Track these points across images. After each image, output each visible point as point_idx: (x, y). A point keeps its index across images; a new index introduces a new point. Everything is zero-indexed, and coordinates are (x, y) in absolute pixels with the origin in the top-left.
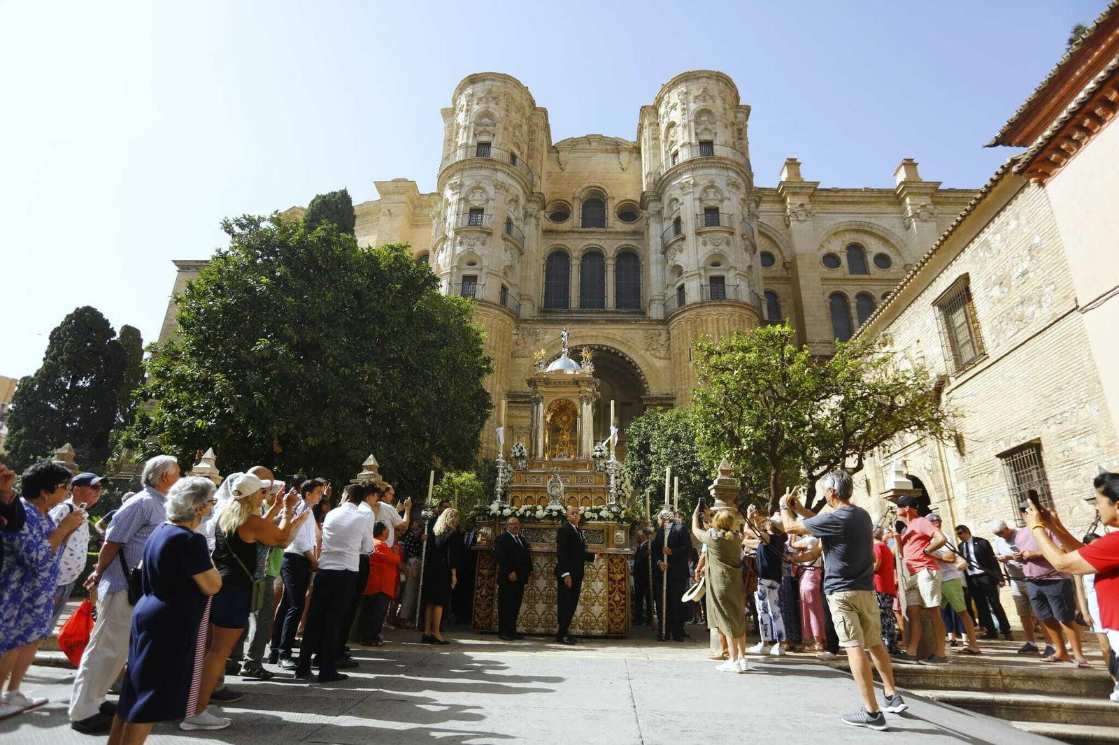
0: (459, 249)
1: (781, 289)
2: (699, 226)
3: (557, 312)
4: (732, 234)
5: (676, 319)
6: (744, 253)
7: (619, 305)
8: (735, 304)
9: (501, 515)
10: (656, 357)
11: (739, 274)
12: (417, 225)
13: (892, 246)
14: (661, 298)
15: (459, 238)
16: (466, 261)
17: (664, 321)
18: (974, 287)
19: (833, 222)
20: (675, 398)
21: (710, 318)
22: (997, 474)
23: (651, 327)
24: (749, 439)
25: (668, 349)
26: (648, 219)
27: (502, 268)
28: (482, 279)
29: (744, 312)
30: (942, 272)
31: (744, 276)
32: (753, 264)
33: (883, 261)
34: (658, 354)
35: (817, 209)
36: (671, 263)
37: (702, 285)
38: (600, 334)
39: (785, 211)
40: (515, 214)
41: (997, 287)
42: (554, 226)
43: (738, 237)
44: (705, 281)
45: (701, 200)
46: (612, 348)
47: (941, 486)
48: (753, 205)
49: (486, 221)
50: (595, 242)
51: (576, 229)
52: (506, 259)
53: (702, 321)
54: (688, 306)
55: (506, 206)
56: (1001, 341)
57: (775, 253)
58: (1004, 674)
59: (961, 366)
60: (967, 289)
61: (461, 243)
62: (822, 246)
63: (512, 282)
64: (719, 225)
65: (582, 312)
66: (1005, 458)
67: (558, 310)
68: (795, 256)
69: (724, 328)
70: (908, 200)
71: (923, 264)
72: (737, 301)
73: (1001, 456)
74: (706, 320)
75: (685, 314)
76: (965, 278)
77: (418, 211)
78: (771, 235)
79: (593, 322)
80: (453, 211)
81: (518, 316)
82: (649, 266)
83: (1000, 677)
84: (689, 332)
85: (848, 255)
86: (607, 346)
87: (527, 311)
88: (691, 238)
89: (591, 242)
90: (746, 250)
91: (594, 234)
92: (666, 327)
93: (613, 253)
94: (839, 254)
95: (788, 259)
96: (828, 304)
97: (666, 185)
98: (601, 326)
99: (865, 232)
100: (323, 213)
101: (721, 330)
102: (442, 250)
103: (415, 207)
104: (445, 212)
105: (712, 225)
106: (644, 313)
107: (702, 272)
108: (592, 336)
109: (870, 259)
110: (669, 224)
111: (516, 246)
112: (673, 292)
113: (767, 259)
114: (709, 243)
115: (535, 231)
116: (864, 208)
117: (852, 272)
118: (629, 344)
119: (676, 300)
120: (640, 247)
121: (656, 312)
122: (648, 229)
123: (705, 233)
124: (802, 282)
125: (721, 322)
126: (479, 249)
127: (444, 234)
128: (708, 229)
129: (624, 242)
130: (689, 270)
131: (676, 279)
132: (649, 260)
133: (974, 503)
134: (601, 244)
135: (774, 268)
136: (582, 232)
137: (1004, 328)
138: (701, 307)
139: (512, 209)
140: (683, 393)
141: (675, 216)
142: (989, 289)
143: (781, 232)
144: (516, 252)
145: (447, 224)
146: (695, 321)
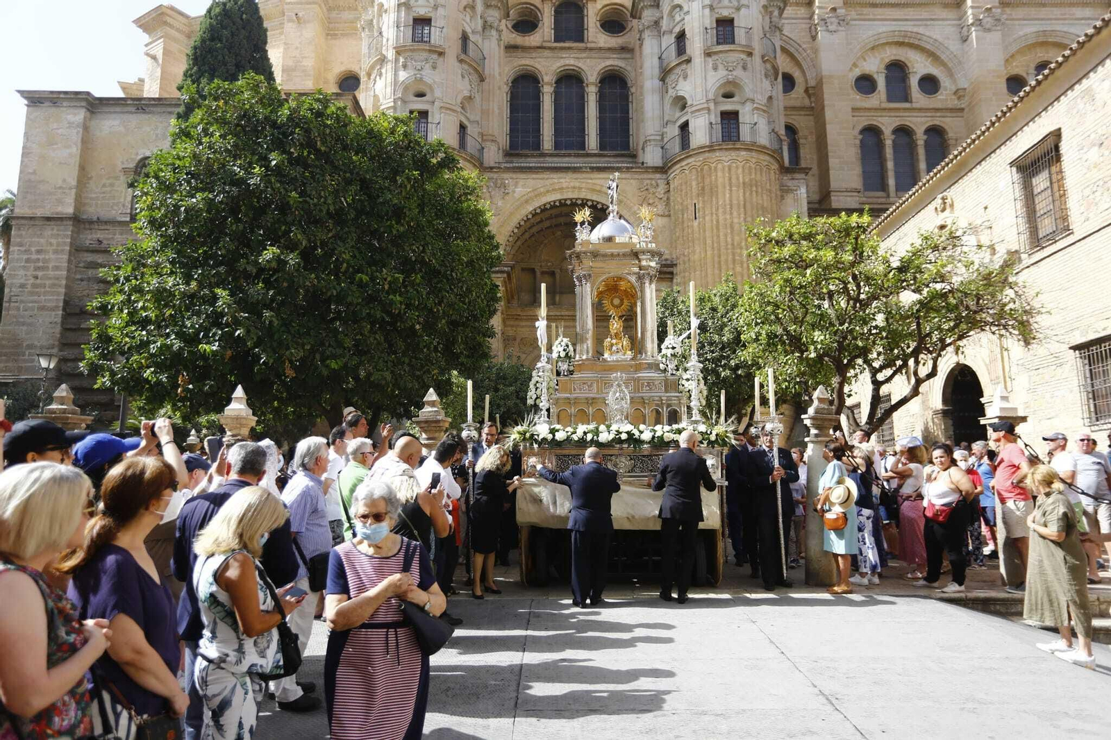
0: (403, 75)
1: (803, 123)
2: (709, 44)
3: (526, 156)
4: (750, 54)
5: (678, 166)
6: (764, 80)
7: (602, 146)
8: (752, 147)
9: (553, 439)
11: (757, 109)
12: (336, 35)
13: (943, 64)
14: (659, 138)
15: (402, 60)
16: (412, 91)
17: (663, 168)
18: (1064, 147)
19: (871, 33)
20: (676, 265)
21: (720, 166)
22: (1067, 367)
23: (645, 176)
24: (819, 346)
25: (668, 205)
26: (641, 32)
27: (459, 101)
28: (435, 116)
29: (762, 157)
30: (1027, 124)
31: (764, 111)
32: (774, 94)
33: (930, 84)
34: (655, 210)
35: (853, 14)
36: (671, 93)
37: (711, 123)
38: (584, 185)
39: (811, 17)
40: (472, 25)
41: (1096, 148)
42: (518, 39)
43: (757, 59)
44: (715, 118)
45: (712, 8)
46: (598, 203)
47: (998, 378)
48: (776, 13)
49: (436, 36)
50: (572, 62)
51: (546, 44)
52: (463, 87)
53: (710, 168)
54: (693, 150)
55: (461, 16)
56: (1091, 215)
57: (797, 74)
58: (1102, 599)
59: (1037, 241)
60: (1057, 148)
61: (405, 67)
62: (855, 65)
63: (472, 118)
64: (733, 42)
65: (557, 155)
66: (1080, 350)
67: (527, 152)
68: (821, 79)
69: (738, 179)
70: (969, 2)
71: (1004, 114)
72: (754, 144)
73: (1075, 348)
74: (716, 168)
75: (690, 160)
76: (1057, 134)
77: (334, 14)
78: (792, 50)
79: (575, 170)
80: (391, 23)
81: (481, 164)
82: (642, 94)
83: (1097, 603)
84: (694, 183)
85: (887, 77)
86: (593, 201)
87: (492, 155)
88: (698, 59)
89: (567, 62)
90: (766, 76)
91: (571, 51)
92: (664, 176)
93: (595, 74)
94: (875, 76)
95: (812, 83)
96: (858, 142)
98: (584, 175)
99: (911, 46)
100: (226, 28)
101: (734, 181)
102: (381, 75)
103: (330, 9)
104: (378, 22)
105: (725, 43)
106: (634, 156)
107: (712, 106)
108: (574, 188)
109: (914, 82)
110: (669, 41)
111: (476, 70)
112: (674, 131)
113: (789, 82)
114: (720, 67)
115: (497, 48)
116: (910, 13)
117: (890, 99)
119: (678, 141)
120: (629, 68)
121: (652, 156)
122: (641, 45)
123: (716, 53)
124: (828, 114)
125: (733, 170)
126: (429, 76)
127: (382, 54)
128: (720, 48)
129: (609, 62)
130: (695, 103)
131: (678, 114)
132: (642, 87)
133: (1036, 398)
134: (580, 65)
135: (793, 94)
136: (555, 48)
137: (1097, 199)
138: (709, 151)
139: (468, 19)
140: (686, 259)
141: (677, 30)
142: (1085, 149)
143: (804, 46)
144: (475, 77)
145: (385, 40)
146: (702, 170)
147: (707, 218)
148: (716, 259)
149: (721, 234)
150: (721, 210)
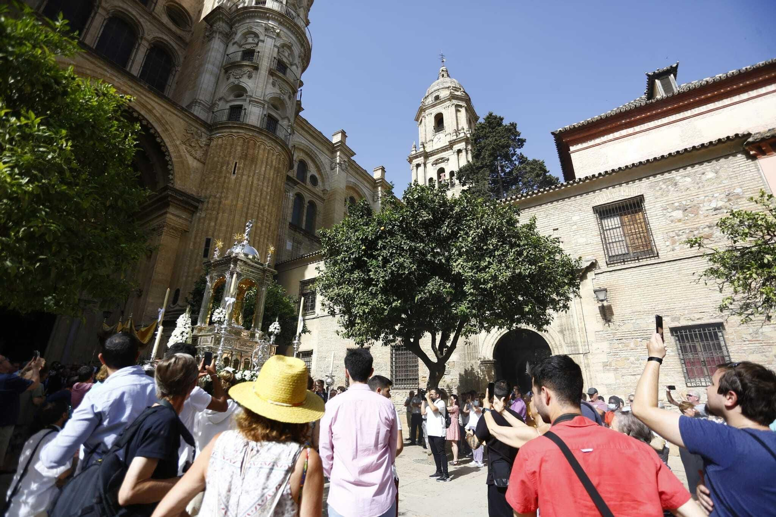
2: (274, 68)
5: (227, 130)
7: (143, 76)
10: (191, 155)
13: (321, 175)
14: (209, 105)
17: (210, 126)
18: (647, 206)
20: (202, 202)
21: (262, 147)
23: (193, 123)
25: (206, 153)
30: (607, 188)
33: (314, 180)
34: (193, 153)
44: (265, 115)
50: (134, 13)
53: (255, 144)
54: (243, 125)
56: (677, 248)
64: (285, 75)
69: (272, 162)
70: (338, 153)
74: (259, 146)
75: (241, 131)
84: (239, 148)
85: (299, 166)
88: (263, 72)
89: (130, 10)
91: (136, 6)
92: (210, 133)
93: (151, 36)
97: (249, 17)
99: (311, 158)
101: (269, 162)
107: (266, 105)
109: (308, 175)
110: (237, 49)
112: (225, 106)
114: (277, 86)
117: (297, 177)
118: (167, 126)
121: (201, 113)
123: (276, 76)
125: (270, 155)
128: (280, 74)
129: (165, 37)
130: (253, 96)
131: (232, 98)
134: (140, 21)
138: (258, 132)
140: (216, 200)
141: (248, 47)
146: (248, 142)
147: (245, 177)
148: (245, 210)
149: (253, 193)
150: (256, 177)
